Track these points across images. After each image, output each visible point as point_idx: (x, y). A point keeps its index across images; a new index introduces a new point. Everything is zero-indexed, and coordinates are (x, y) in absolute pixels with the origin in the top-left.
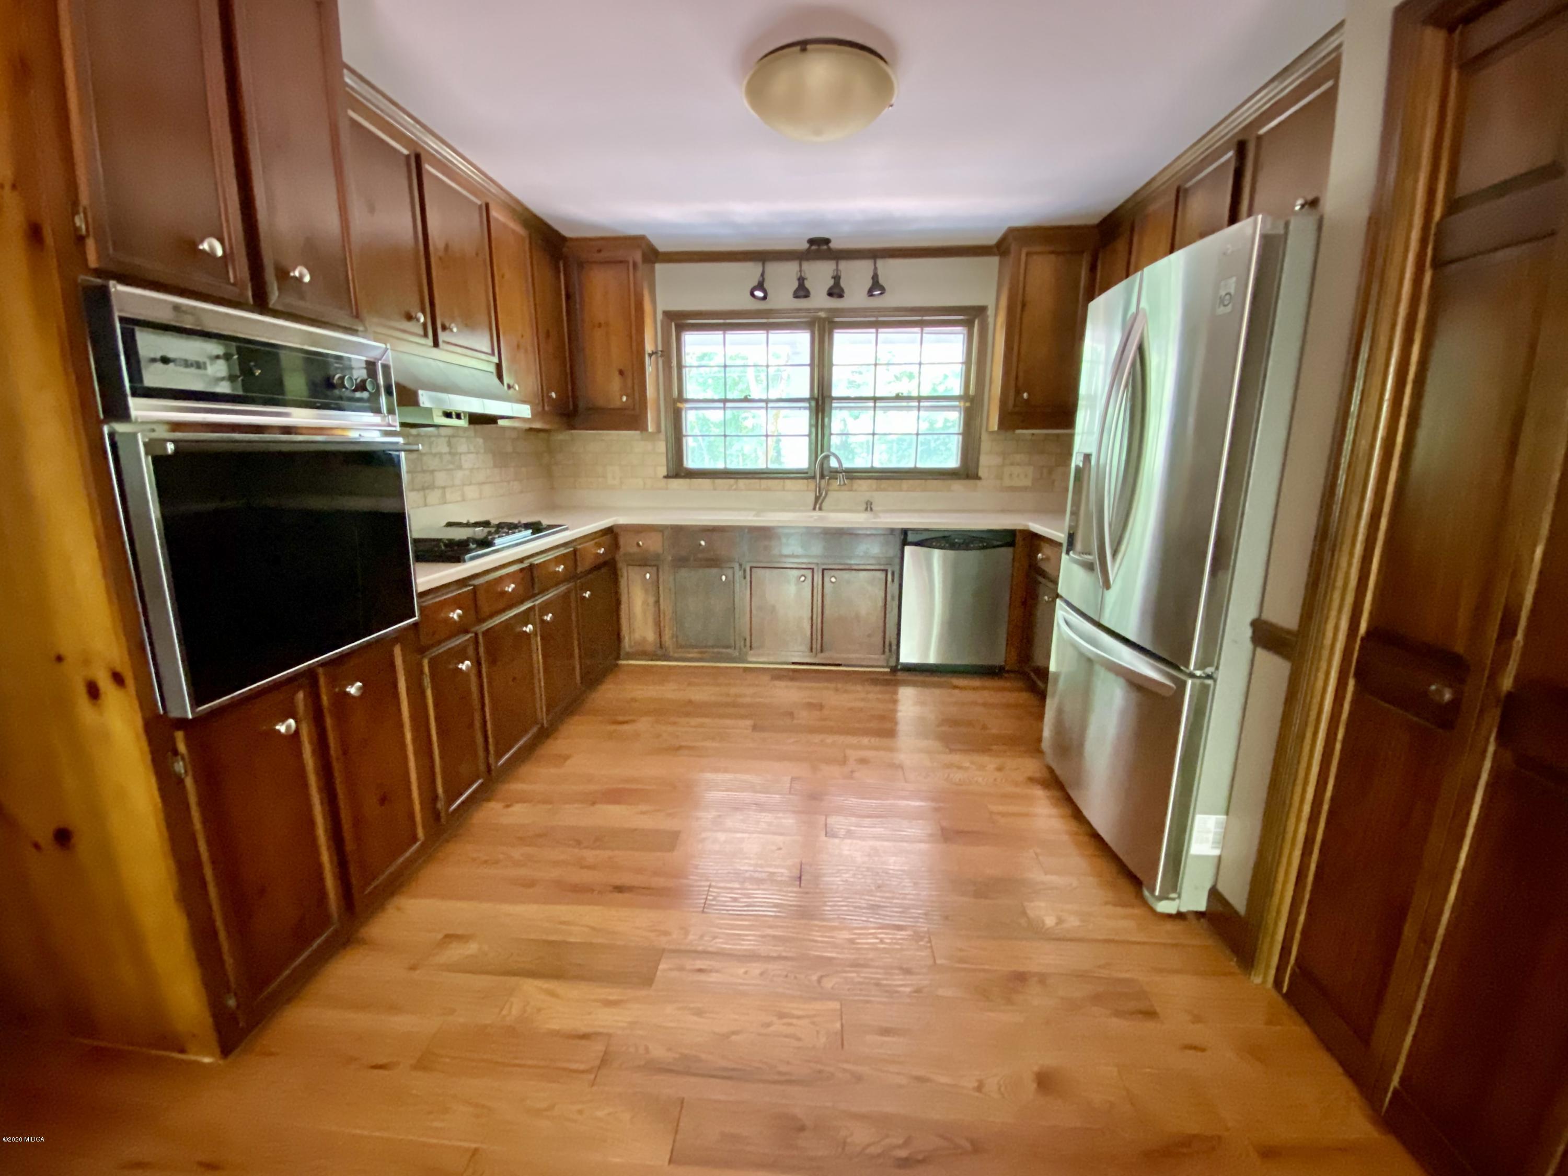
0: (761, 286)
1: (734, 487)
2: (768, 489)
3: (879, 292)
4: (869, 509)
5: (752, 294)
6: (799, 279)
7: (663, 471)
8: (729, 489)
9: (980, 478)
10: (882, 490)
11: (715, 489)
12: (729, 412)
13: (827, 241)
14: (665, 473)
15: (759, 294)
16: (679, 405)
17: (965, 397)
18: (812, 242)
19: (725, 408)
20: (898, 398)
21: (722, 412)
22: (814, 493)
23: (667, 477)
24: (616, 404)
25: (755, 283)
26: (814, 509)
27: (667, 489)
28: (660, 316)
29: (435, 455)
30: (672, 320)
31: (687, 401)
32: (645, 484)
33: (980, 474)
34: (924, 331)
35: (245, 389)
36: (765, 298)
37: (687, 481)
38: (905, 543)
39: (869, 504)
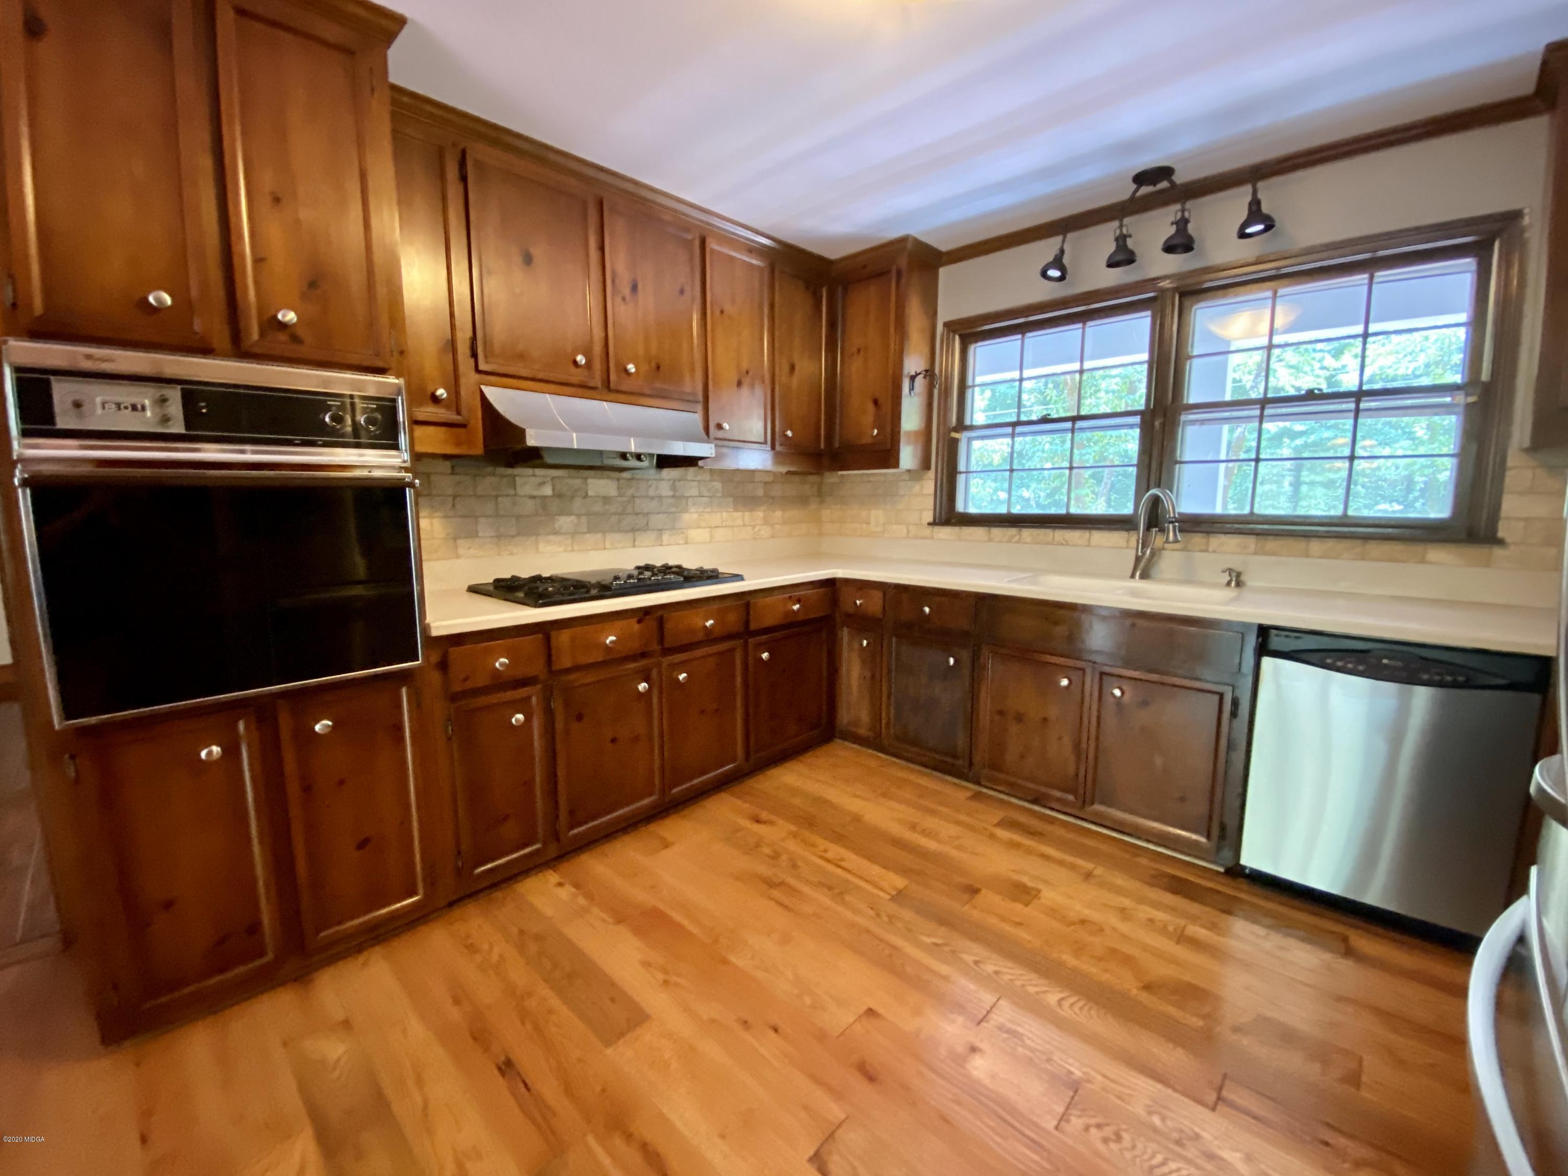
0: (1057, 262)
1: (1016, 538)
2: (1065, 543)
3: (1260, 227)
4: (1233, 584)
5: (1044, 274)
6: (1117, 239)
7: (929, 517)
8: (1009, 541)
9: (1500, 542)
10: (1266, 553)
11: (990, 540)
12: (1018, 439)
13: (1165, 172)
14: (931, 519)
15: (1054, 273)
16: (954, 435)
17: (1471, 383)
18: (1141, 178)
19: (1013, 435)
20: (1311, 396)
21: (1009, 440)
22: (1134, 552)
23: (933, 524)
24: (866, 440)
25: (1051, 258)
26: (1133, 576)
27: (932, 538)
28: (940, 328)
29: (652, 498)
30: (954, 332)
31: (972, 428)
32: (908, 532)
33: (1500, 534)
34: (1376, 280)
35: (188, 427)
36: (1062, 278)
37: (956, 530)
38: (1263, 650)
39: (1234, 574)
